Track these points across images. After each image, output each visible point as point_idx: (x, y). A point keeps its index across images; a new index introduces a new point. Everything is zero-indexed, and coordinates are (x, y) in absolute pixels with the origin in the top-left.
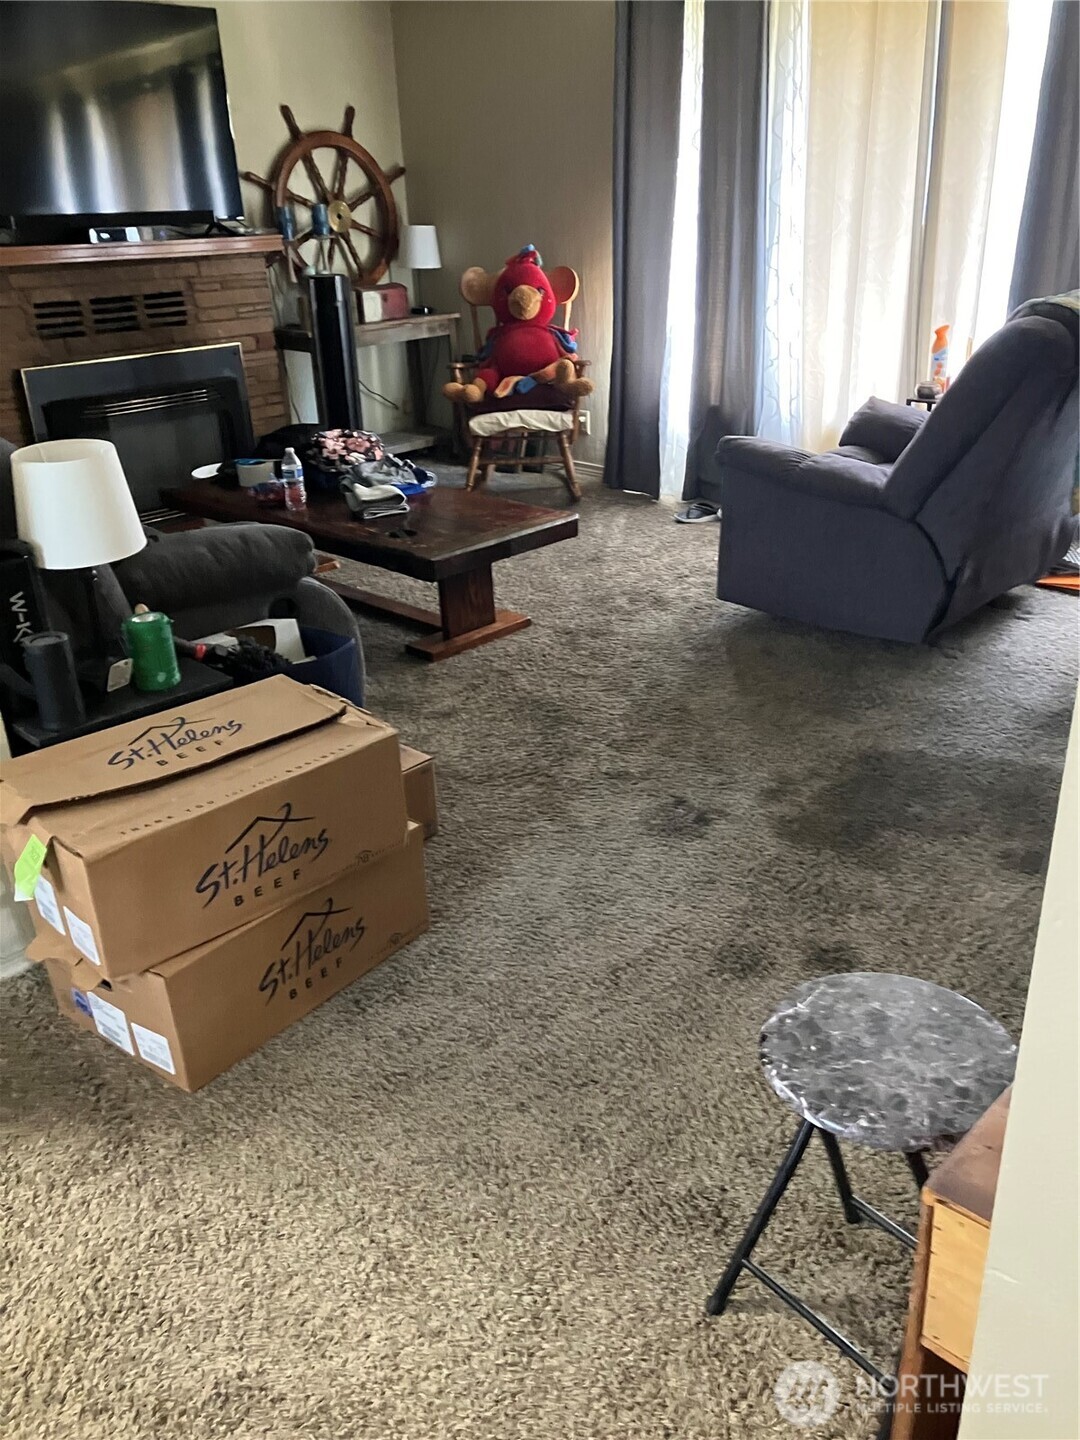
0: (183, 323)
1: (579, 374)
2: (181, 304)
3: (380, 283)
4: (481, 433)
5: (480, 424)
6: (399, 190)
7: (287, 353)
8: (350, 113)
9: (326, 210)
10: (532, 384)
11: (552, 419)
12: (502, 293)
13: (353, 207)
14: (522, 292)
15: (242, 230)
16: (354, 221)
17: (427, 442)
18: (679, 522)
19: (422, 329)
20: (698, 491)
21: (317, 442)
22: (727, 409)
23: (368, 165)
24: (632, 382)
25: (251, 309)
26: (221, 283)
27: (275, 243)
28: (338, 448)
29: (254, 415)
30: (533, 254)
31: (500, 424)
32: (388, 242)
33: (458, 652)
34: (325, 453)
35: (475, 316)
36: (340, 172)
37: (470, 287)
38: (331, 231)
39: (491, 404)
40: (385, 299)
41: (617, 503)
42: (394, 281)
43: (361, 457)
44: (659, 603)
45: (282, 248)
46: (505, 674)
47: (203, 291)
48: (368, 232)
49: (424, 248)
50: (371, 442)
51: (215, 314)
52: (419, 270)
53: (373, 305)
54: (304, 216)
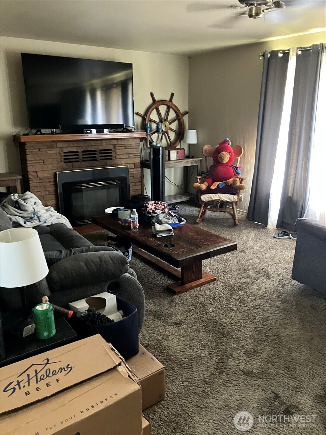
0: (111, 159)
1: (241, 182)
2: (111, 153)
3: (176, 148)
4: (204, 200)
5: (204, 197)
6: (186, 119)
7: (144, 169)
8: (172, 95)
9: (161, 125)
10: (224, 185)
11: (230, 197)
12: (216, 154)
13: (170, 123)
14: (223, 154)
15: (133, 130)
16: (170, 128)
17: (187, 199)
18: (274, 237)
19: (189, 163)
20: (282, 224)
21: (145, 205)
22: (295, 198)
23: (177, 111)
24: (260, 186)
25: (134, 155)
26: (125, 147)
27: (144, 135)
28: (153, 208)
29: (131, 188)
30: (228, 141)
31: (211, 198)
32: (181, 135)
33: (186, 291)
34: (148, 209)
35: (206, 161)
36: (167, 113)
37: (206, 151)
38: (163, 131)
39: (209, 191)
40: (177, 153)
41: (251, 227)
42: (181, 147)
43: (160, 212)
44: (267, 275)
45: (146, 136)
46: (203, 305)
47: (118, 149)
48: (175, 131)
49: (192, 137)
50: (164, 206)
51: (122, 156)
52: (190, 144)
53: (173, 155)
54: (154, 126)
